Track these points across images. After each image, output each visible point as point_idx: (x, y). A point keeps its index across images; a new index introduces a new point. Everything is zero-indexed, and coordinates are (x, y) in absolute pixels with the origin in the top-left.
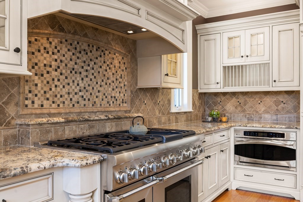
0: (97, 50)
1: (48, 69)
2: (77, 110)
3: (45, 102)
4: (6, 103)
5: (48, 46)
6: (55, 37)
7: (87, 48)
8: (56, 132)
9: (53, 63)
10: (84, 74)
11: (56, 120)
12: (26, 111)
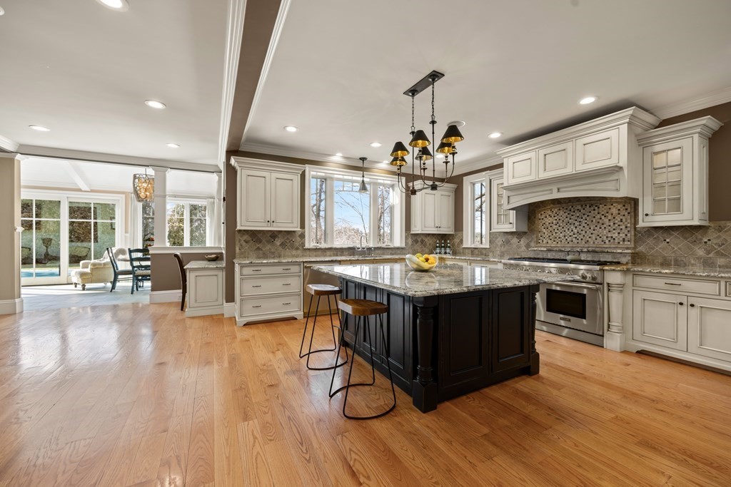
0: (590, 207)
1: (551, 225)
2: (571, 244)
3: (549, 241)
4: (531, 241)
5: (551, 214)
6: (555, 208)
7: (580, 208)
8: (543, 255)
9: (554, 222)
10: (577, 224)
11: (542, 249)
12: (539, 245)
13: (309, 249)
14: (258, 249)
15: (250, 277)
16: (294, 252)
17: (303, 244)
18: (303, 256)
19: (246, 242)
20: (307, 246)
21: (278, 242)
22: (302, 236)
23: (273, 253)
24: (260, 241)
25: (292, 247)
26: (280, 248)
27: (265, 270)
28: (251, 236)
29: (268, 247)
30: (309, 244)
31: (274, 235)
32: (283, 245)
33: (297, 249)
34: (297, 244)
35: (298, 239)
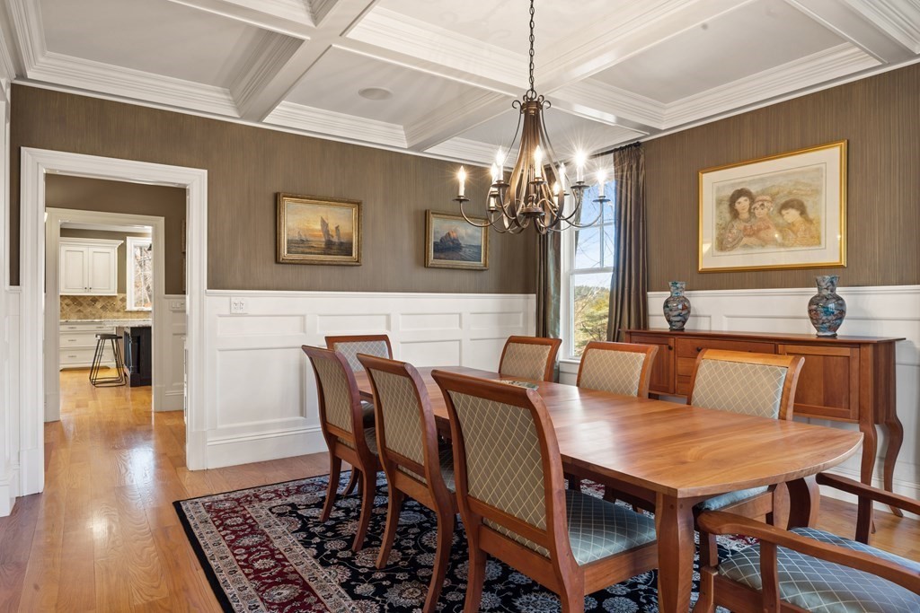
13: (131, 312)
14: (79, 311)
15: (66, 333)
16: (115, 314)
17: (124, 307)
18: (124, 317)
19: (68, 305)
20: (128, 308)
21: (99, 305)
22: (124, 300)
23: (94, 315)
24: (81, 305)
25: (113, 309)
26: (101, 310)
27: (79, 328)
28: (71, 300)
29: (89, 309)
30: (130, 306)
31: (94, 299)
32: (103, 307)
33: (118, 311)
34: (118, 307)
35: (120, 302)
